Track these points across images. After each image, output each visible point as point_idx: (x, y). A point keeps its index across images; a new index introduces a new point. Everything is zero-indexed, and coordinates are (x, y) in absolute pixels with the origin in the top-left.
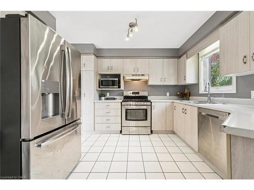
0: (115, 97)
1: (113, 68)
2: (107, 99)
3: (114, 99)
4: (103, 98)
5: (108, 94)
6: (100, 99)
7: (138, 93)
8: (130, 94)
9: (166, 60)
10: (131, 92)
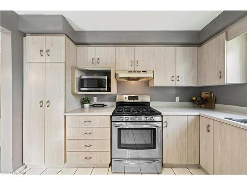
0: (105, 103)
1: (100, 61)
2: (93, 106)
3: (103, 106)
4: (87, 105)
5: (95, 99)
7: (137, 98)
8: (125, 98)
10: (127, 96)
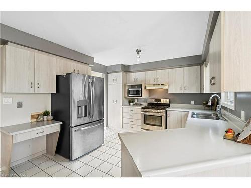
0: (141, 103)
1: (138, 80)
2: (135, 105)
4: (131, 104)
5: (136, 100)
6: (129, 105)
7: (160, 101)
9: (186, 68)
10: (154, 100)
